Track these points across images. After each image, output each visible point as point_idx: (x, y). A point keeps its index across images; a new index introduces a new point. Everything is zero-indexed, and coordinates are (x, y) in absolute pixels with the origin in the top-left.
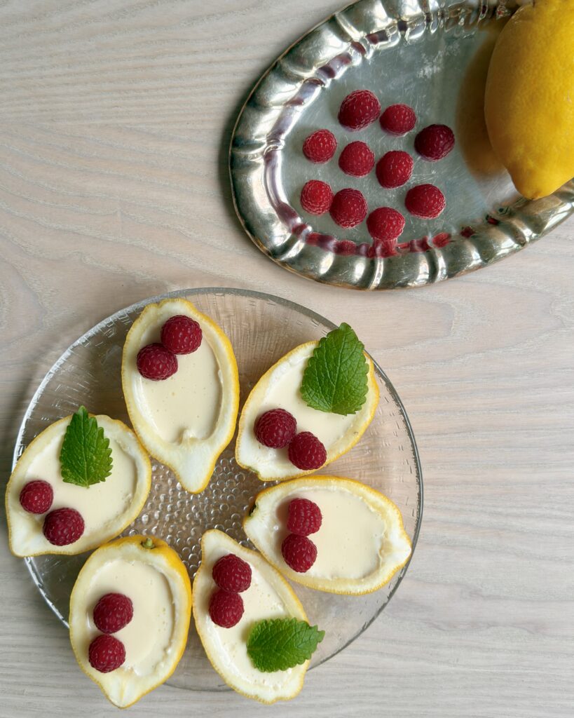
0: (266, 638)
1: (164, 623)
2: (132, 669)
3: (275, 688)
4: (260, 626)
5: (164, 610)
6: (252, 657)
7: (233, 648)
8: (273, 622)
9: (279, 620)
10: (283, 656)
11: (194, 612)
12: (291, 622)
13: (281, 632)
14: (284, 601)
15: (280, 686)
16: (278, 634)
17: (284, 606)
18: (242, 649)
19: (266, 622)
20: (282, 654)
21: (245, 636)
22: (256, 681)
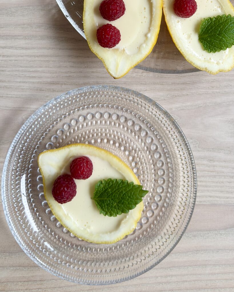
0: (211, 28)
1: (145, 17)
2: (124, 50)
3: (218, 63)
4: (206, 21)
5: (145, 9)
6: (202, 42)
7: (189, 37)
8: (215, 18)
9: (218, 16)
10: (224, 39)
11: (164, 11)
12: (227, 17)
13: (222, 23)
14: (222, 4)
15: (221, 62)
16: (219, 24)
17: (222, 9)
18: (195, 38)
19: (211, 19)
20: (223, 37)
21: (197, 28)
22: (205, 59)
